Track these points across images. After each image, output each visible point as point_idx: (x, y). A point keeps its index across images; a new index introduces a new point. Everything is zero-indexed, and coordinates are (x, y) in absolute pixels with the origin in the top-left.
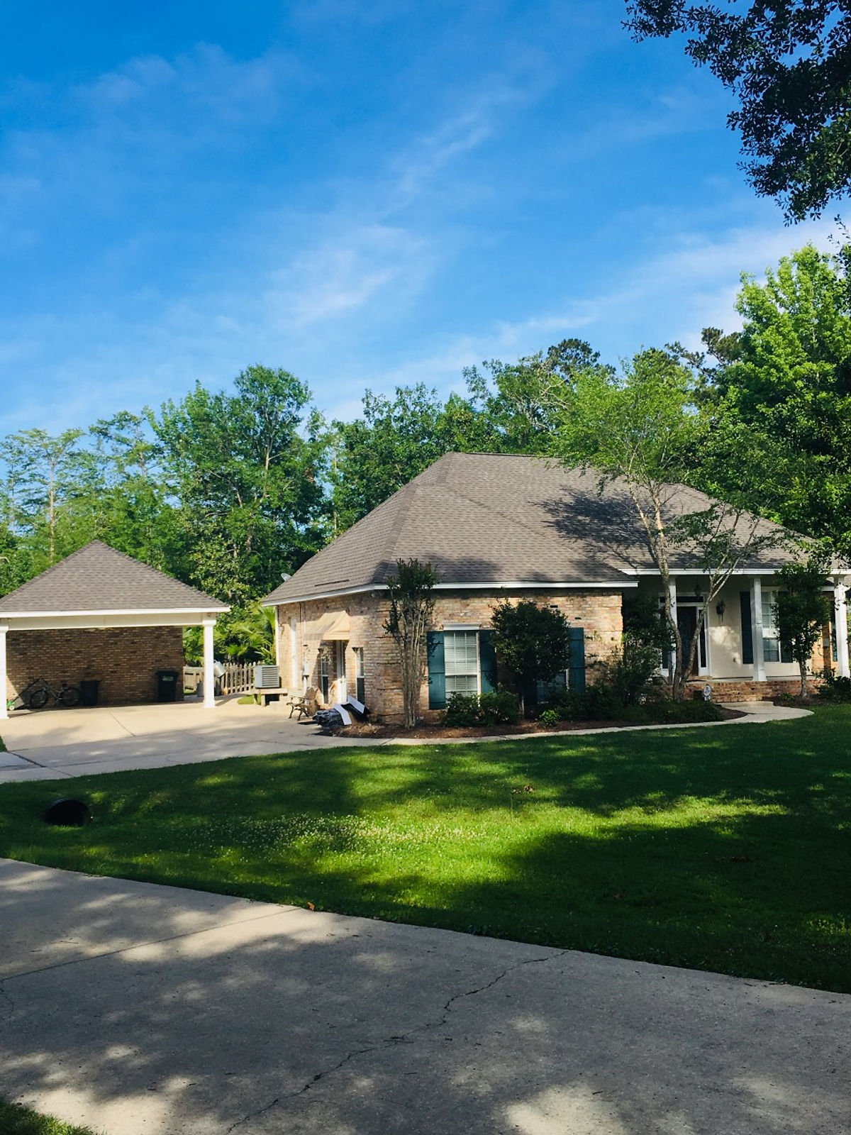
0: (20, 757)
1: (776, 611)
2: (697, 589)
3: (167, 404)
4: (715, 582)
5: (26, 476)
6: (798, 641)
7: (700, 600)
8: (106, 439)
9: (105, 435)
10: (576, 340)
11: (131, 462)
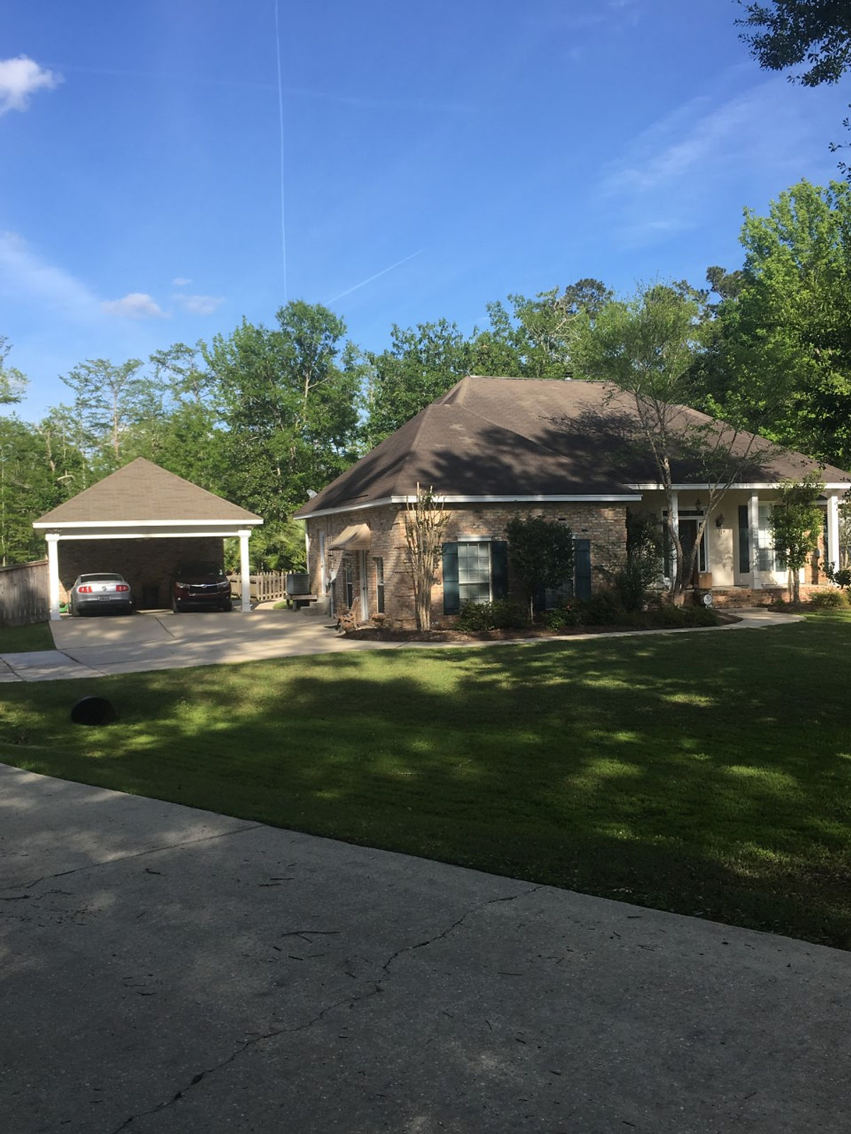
0: (66, 655)
1: (771, 523)
2: (698, 503)
3: (218, 338)
4: (714, 495)
5: (93, 403)
6: (792, 552)
7: (701, 513)
8: (163, 369)
9: (163, 364)
10: (591, 280)
11: (187, 389)
